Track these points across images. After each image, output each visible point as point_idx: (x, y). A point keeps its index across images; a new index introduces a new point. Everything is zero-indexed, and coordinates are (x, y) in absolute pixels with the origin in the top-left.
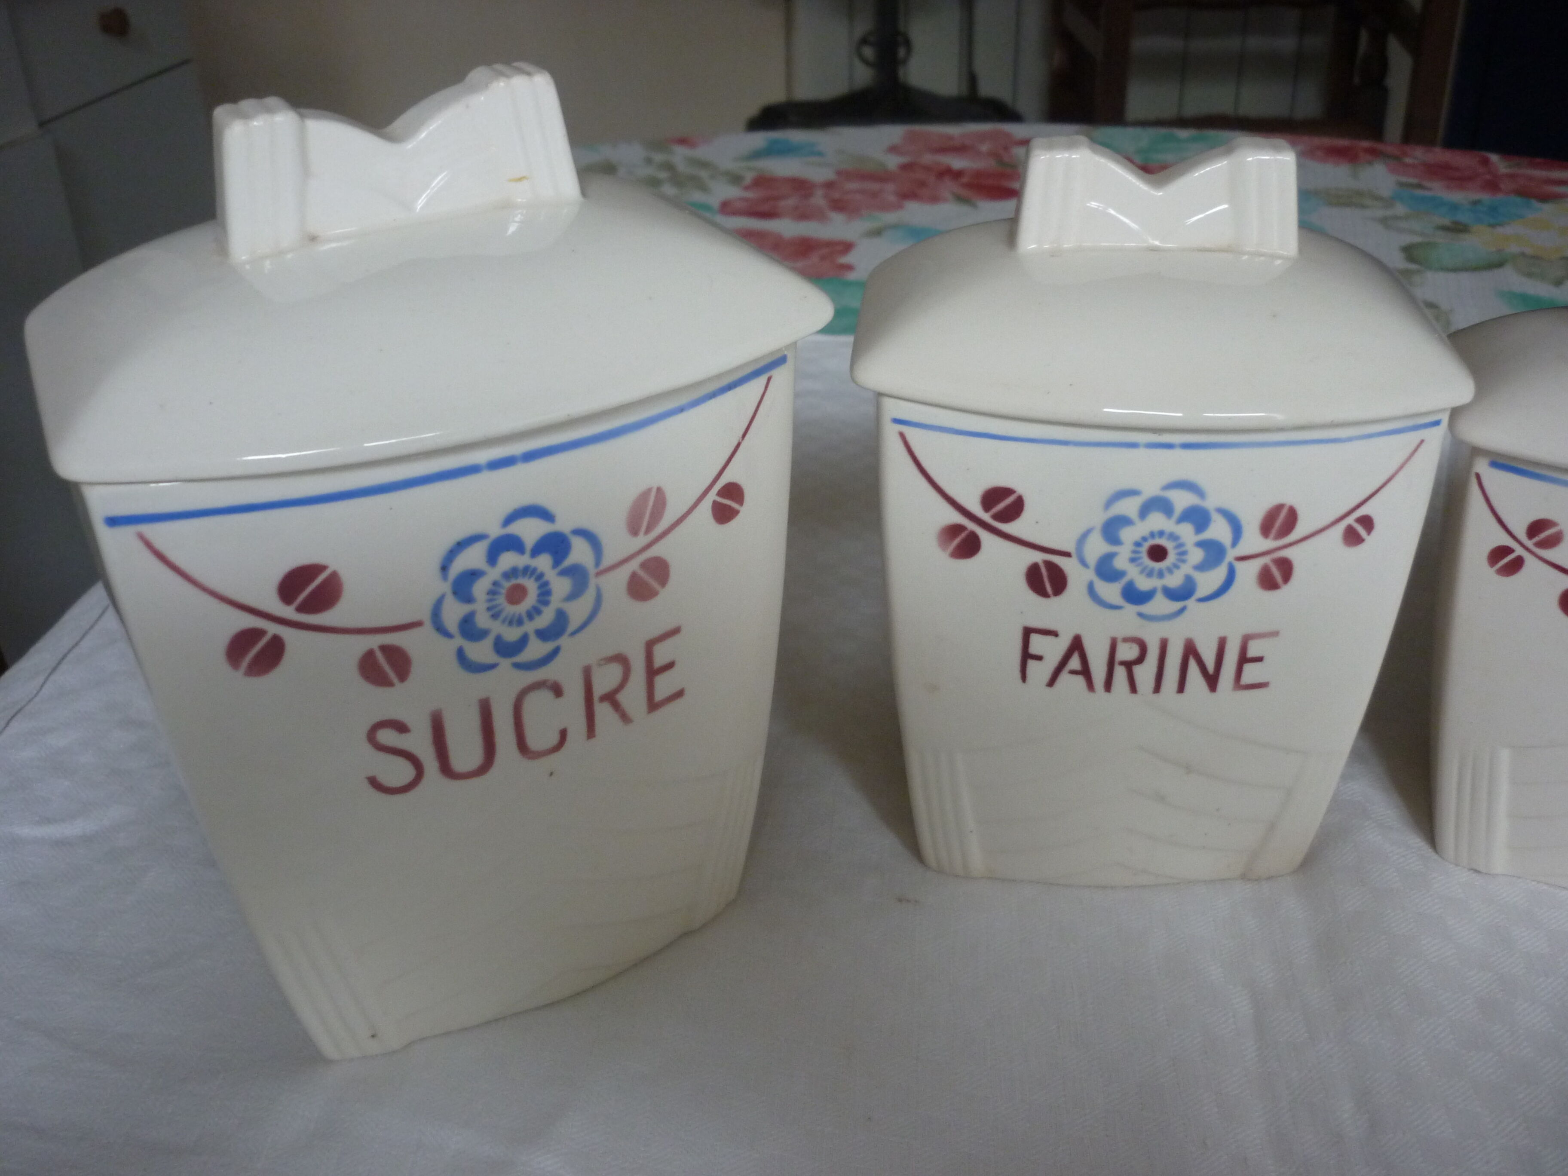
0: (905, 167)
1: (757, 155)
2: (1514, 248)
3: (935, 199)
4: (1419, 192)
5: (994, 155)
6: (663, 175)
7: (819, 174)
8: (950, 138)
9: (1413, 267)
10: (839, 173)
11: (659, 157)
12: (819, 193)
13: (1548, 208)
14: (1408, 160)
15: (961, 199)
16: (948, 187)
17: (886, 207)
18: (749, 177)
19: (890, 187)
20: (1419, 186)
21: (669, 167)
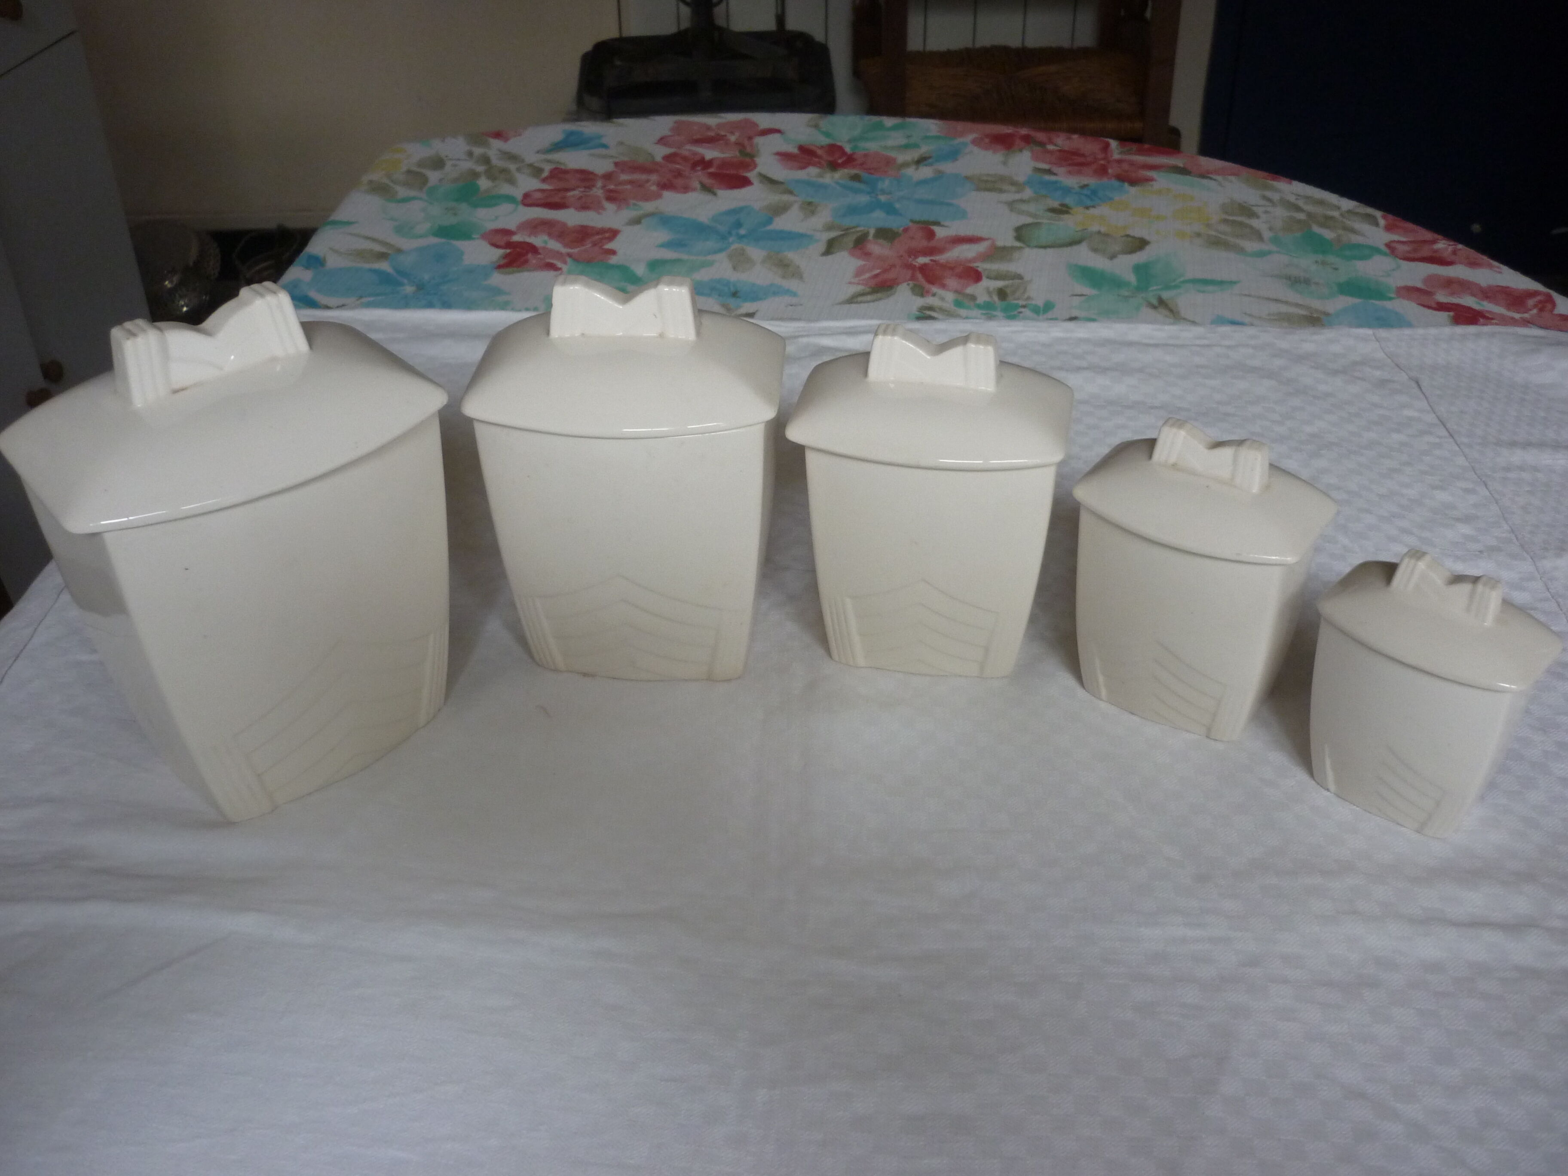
0: (668, 158)
1: (557, 147)
2: (1095, 228)
3: (686, 189)
4: (1047, 178)
5: (739, 144)
6: (480, 169)
7: (601, 166)
8: (709, 128)
9: (1018, 244)
10: (616, 164)
11: (478, 151)
12: (599, 184)
13: (1133, 190)
14: (1050, 147)
15: (706, 189)
16: (699, 177)
17: (647, 198)
18: (547, 168)
19: (654, 177)
20: (1049, 172)
21: (486, 160)
